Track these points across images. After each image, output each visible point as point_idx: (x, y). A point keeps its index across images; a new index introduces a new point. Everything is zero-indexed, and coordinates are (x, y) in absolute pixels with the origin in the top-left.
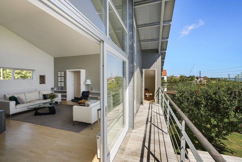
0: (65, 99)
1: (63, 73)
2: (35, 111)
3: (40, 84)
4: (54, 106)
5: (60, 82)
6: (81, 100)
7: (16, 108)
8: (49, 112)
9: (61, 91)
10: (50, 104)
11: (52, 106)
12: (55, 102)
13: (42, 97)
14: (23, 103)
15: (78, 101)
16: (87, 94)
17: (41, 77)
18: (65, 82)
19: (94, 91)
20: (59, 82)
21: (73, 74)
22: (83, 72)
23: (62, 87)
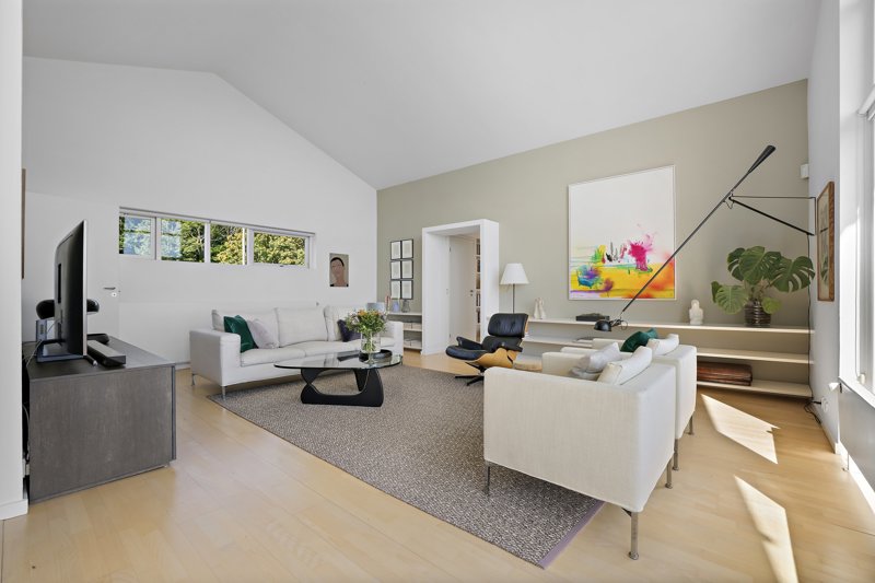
0: (415, 346)
1: (407, 244)
2: (305, 384)
3: (332, 285)
4: (375, 366)
5: (397, 280)
6: (493, 351)
7: (242, 365)
8: (358, 392)
9: (401, 314)
10: (364, 357)
11: (367, 366)
12: (382, 351)
13: (334, 331)
14: (268, 346)
15: (480, 355)
16: (513, 324)
17: (334, 259)
18: (416, 281)
19: (543, 315)
20: (393, 283)
21: (446, 245)
22: (490, 233)
23: (405, 300)
